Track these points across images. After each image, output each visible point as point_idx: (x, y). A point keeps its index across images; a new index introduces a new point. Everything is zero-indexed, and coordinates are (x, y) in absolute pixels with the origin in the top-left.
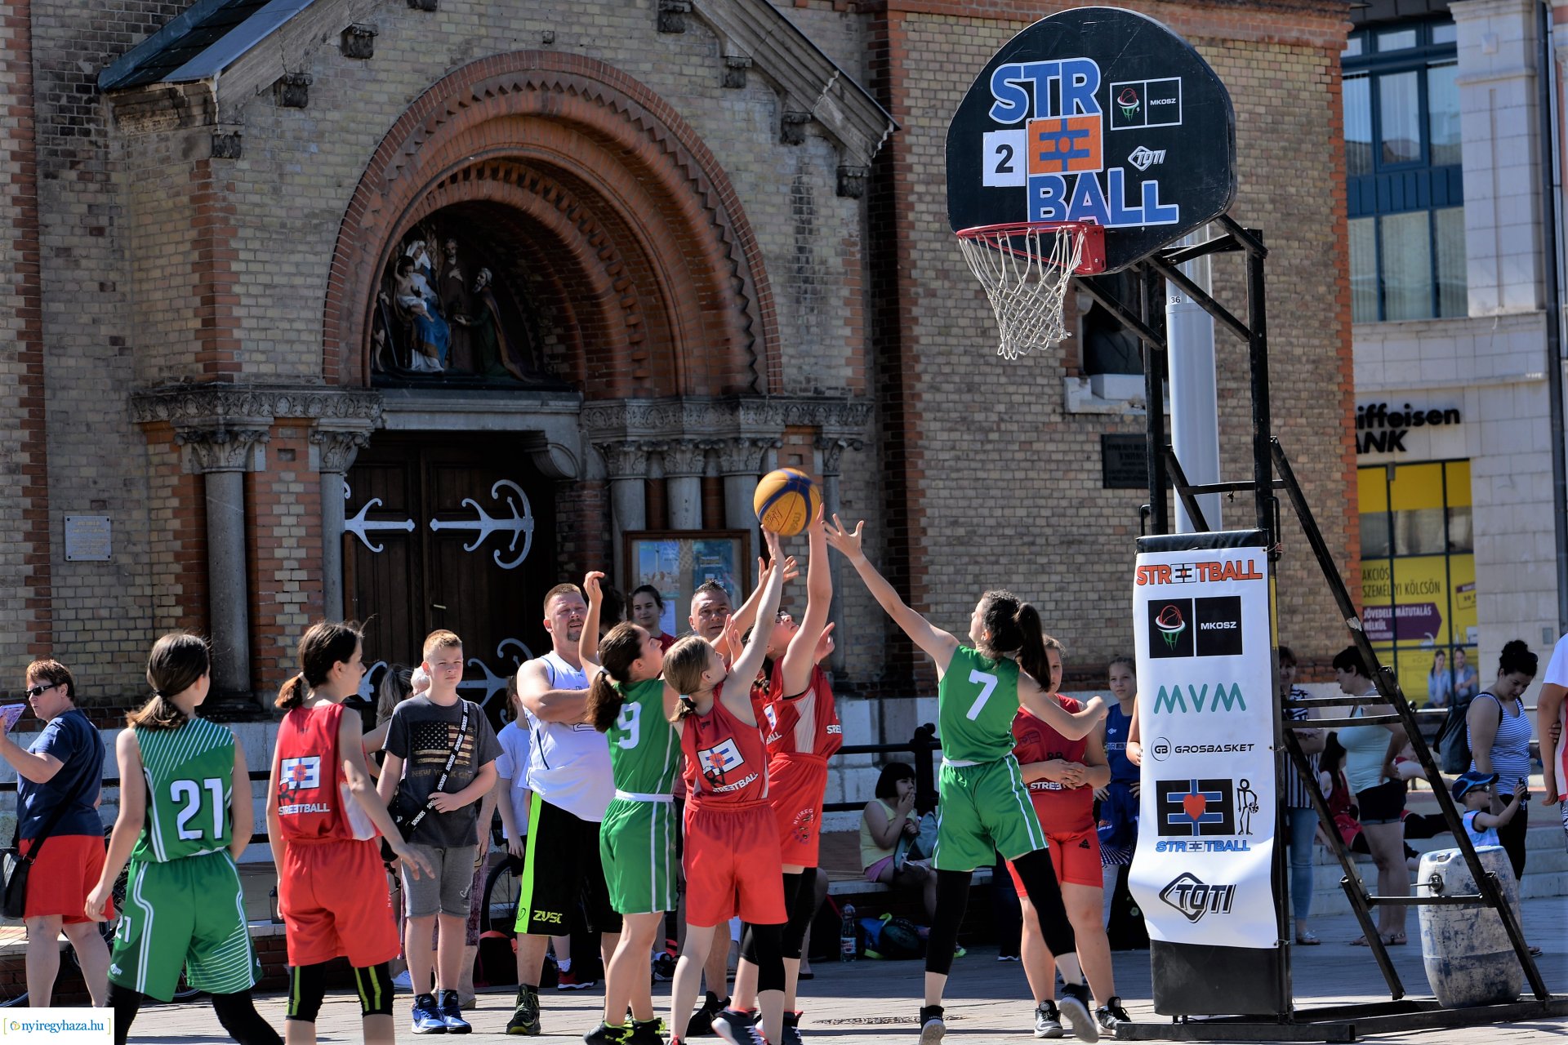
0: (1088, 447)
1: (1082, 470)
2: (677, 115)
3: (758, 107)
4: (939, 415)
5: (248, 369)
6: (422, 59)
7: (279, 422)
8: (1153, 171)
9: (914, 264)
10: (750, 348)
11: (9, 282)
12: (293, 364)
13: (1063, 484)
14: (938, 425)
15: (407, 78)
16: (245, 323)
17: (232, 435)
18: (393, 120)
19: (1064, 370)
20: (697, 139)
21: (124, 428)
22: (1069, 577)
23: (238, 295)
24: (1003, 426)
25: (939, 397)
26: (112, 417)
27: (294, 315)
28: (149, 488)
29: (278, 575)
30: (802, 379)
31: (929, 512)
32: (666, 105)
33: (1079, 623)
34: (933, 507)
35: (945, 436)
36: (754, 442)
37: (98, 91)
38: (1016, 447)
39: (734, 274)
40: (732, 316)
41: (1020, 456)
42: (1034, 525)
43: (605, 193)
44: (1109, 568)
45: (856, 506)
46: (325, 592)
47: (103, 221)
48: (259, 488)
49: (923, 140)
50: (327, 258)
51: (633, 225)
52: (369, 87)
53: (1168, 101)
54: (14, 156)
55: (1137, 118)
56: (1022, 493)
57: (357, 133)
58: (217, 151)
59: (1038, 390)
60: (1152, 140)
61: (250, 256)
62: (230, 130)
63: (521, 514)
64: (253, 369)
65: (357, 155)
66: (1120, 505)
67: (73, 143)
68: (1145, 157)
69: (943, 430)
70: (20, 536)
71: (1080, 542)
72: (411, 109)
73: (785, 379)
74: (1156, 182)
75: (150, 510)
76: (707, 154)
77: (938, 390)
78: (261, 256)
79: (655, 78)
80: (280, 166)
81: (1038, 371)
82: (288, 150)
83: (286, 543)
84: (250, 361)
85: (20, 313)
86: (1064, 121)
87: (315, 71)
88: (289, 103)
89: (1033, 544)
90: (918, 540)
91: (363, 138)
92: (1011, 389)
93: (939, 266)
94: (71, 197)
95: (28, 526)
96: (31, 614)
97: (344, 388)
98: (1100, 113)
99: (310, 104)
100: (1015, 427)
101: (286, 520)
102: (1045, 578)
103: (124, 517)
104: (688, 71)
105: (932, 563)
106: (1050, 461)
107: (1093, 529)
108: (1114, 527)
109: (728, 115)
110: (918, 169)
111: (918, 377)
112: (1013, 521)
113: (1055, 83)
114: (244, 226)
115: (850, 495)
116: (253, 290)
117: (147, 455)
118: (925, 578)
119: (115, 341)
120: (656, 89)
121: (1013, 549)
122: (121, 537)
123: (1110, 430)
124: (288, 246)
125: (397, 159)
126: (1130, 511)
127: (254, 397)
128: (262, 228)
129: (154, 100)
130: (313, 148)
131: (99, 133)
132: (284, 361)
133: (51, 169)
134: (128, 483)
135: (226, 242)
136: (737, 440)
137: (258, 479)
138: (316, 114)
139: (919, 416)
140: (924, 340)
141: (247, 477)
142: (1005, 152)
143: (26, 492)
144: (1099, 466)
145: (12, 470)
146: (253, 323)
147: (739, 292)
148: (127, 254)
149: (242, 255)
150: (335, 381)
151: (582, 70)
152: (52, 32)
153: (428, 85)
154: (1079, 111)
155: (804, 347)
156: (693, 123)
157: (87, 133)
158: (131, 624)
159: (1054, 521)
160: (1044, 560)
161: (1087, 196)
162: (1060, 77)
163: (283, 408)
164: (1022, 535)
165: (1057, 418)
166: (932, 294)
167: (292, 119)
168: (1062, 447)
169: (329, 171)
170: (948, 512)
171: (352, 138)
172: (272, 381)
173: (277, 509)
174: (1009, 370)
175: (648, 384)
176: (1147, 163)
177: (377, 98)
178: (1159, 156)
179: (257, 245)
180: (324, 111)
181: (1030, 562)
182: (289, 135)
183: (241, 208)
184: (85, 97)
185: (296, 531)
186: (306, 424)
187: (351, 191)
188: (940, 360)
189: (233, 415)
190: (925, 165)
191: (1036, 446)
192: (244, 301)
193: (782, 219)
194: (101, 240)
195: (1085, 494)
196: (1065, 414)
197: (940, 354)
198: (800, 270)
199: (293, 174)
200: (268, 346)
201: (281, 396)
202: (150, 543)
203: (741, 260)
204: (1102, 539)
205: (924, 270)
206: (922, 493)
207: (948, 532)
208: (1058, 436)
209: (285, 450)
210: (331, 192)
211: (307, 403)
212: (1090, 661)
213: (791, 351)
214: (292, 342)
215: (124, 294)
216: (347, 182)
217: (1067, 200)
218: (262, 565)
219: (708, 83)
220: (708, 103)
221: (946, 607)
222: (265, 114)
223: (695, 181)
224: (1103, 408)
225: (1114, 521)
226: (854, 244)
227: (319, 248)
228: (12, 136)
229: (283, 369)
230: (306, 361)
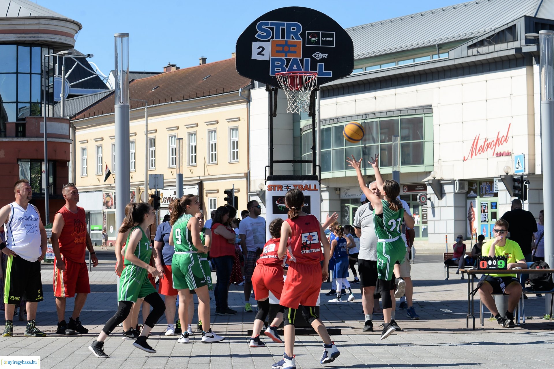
8: (322, 60)
53: (330, 39)
55: (317, 43)
60: (322, 50)
68: (319, 55)
74: (323, 64)
86: (286, 41)
98: (302, 40)
113: (283, 30)
142: (261, 49)
154: (293, 38)
161: (295, 66)
162: (285, 27)
176: (320, 58)
178: (325, 56)
217: (287, 66)
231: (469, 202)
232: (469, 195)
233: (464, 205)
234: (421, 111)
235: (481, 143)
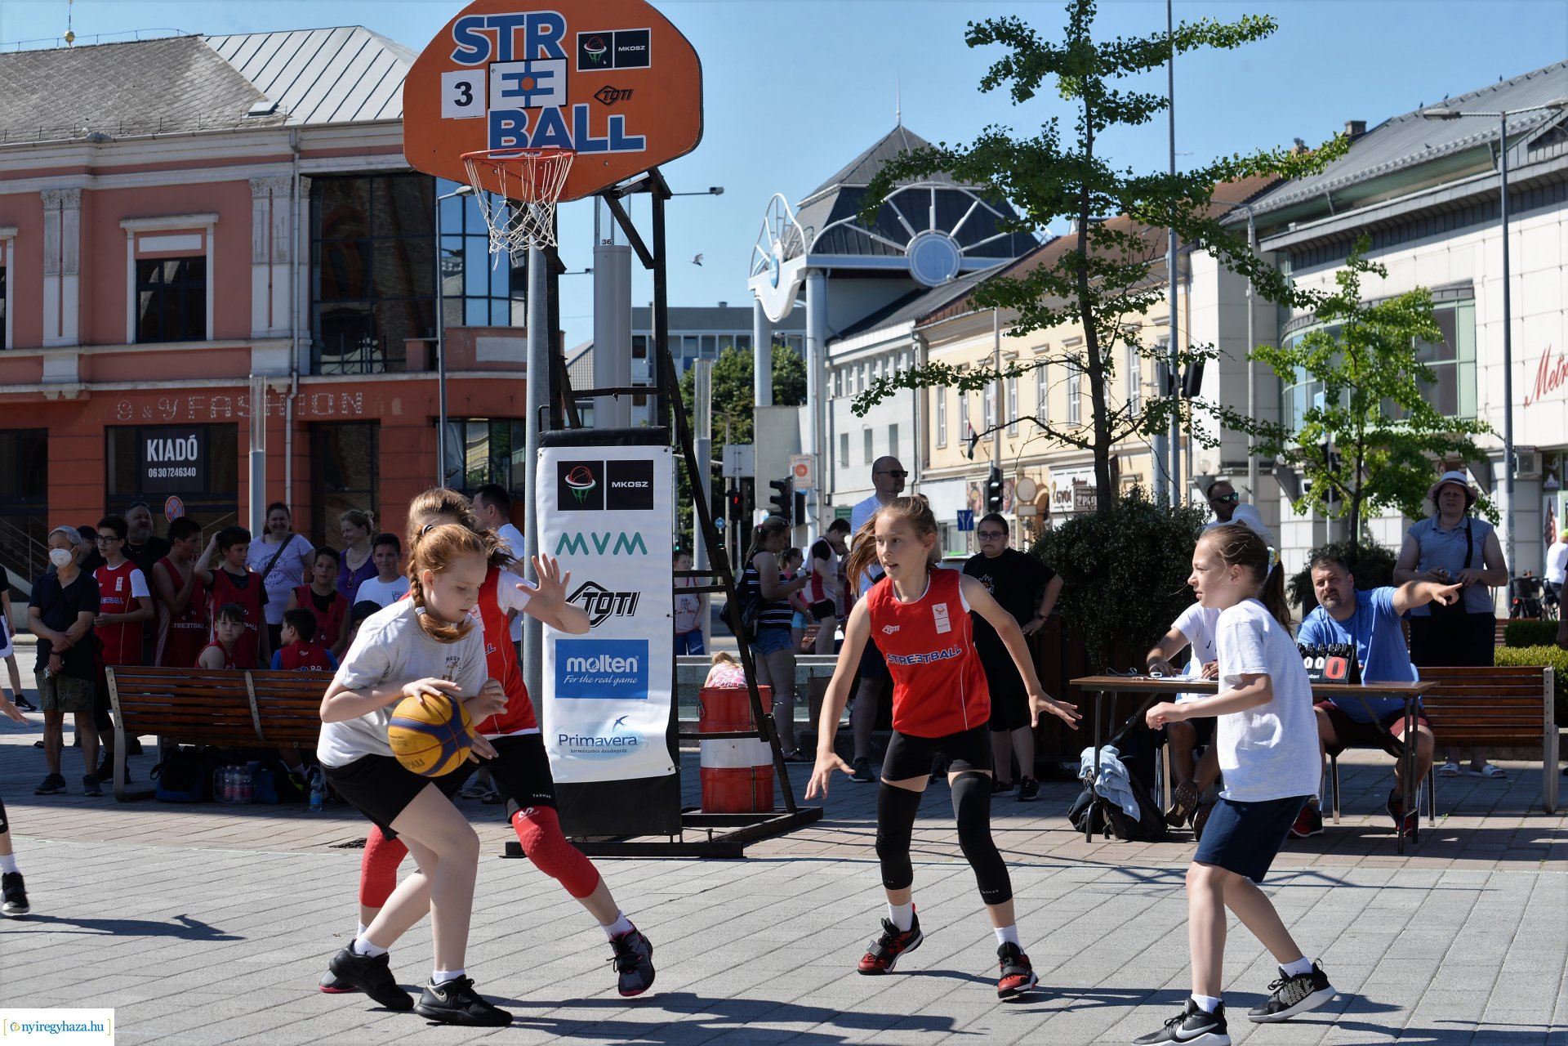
231: (1546, 498)
232: (1546, 485)
233: (1536, 507)
234: (1451, 295)
235: (1553, 366)
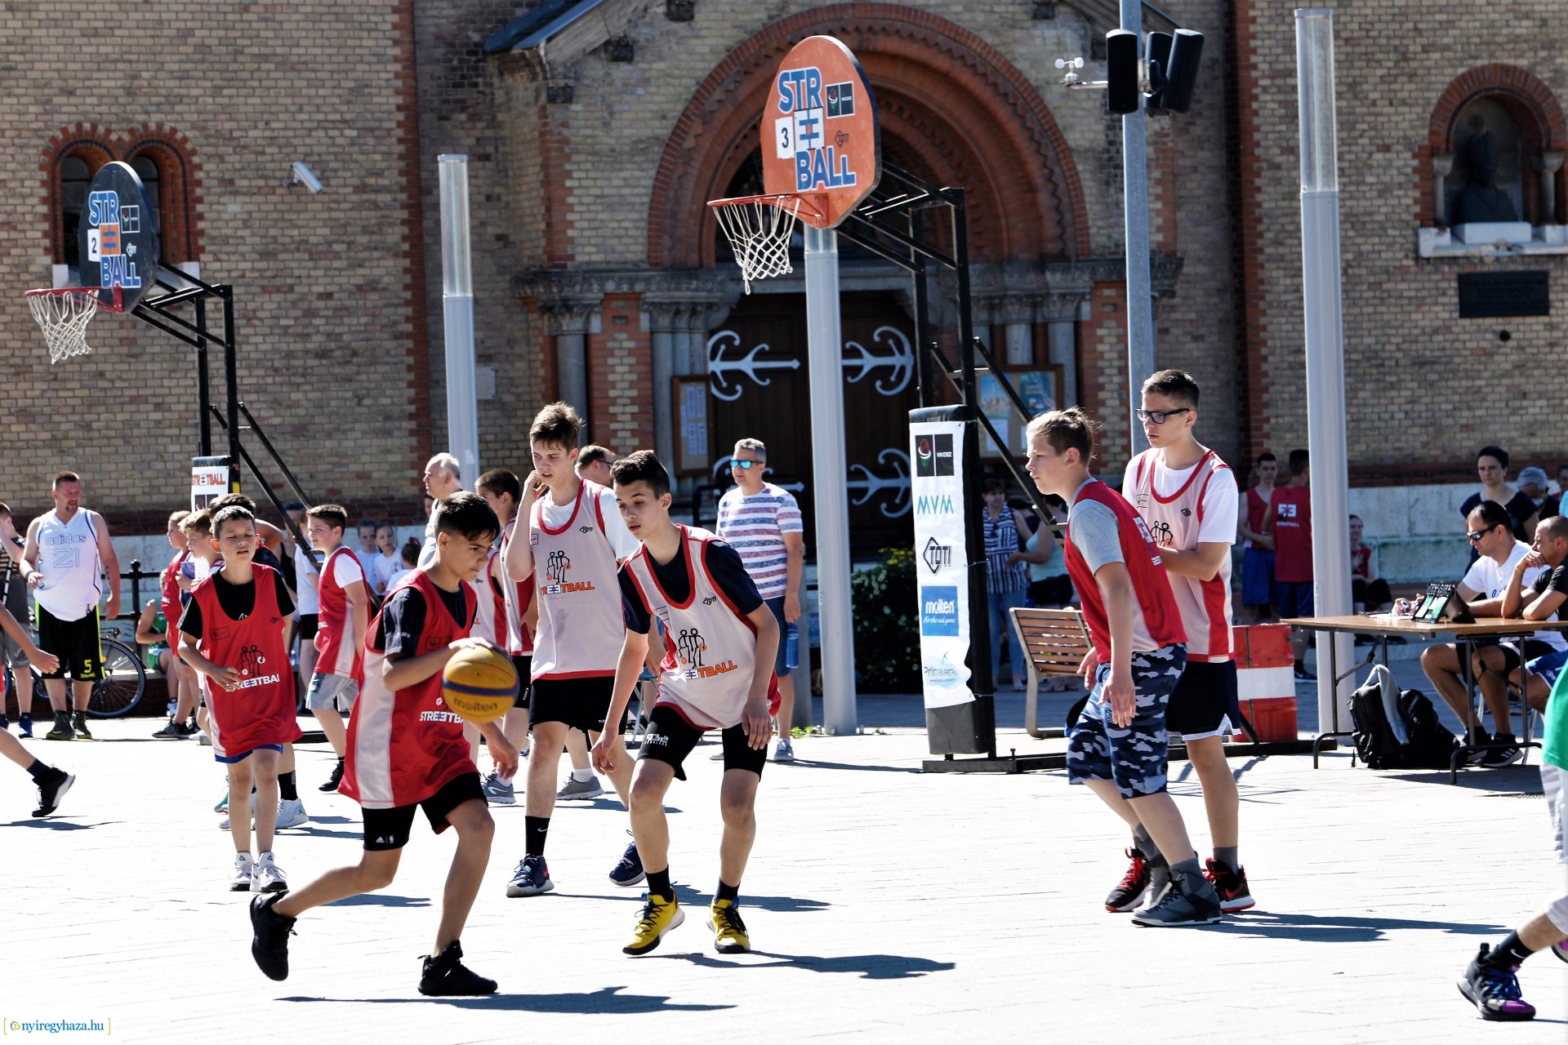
0: (1444, 285)
1: (1436, 304)
2: (986, 45)
3: (1069, 32)
4: (1281, 265)
5: (579, 258)
6: (741, 17)
7: (609, 297)
9: (1258, 144)
10: (1059, 223)
11: (395, 200)
12: (621, 253)
13: (1414, 316)
14: (1281, 273)
15: (726, 33)
16: (578, 225)
17: (567, 307)
18: (713, 65)
19: (1418, 223)
20: (1006, 62)
21: (507, 302)
22: (1423, 392)
23: (572, 205)
24: (1350, 271)
25: (1281, 250)
26: (499, 294)
27: (622, 216)
28: (529, 345)
29: (612, 410)
30: (1112, 245)
31: (1270, 343)
32: (975, 38)
33: (1431, 429)
34: (1273, 338)
35: (1288, 281)
36: (1063, 296)
37: (485, 53)
38: (1365, 287)
39: (1044, 165)
40: (1044, 198)
41: (1370, 294)
42: (1383, 350)
43: (932, 106)
44: (1465, 383)
45: (1208, 339)
46: (655, 421)
47: (490, 149)
48: (595, 346)
49: (1267, 43)
50: (653, 173)
51: (959, 130)
52: (693, 42)
54: (399, 108)
56: (1372, 325)
57: (679, 77)
58: (552, 99)
59: (1390, 240)
61: (583, 175)
62: (561, 83)
63: (902, 352)
64: (586, 258)
65: (680, 94)
66: (1478, 331)
67: (461, 94)
69: (1285, 276)
70: (403, 385)
71: (1433, 363)
72: (730, 57)
73: (1093, 246)
75: (530, 361)
76: (1017, 74)
77: (1281, 244)
78: (591, 175)
79: (967, 16)
80: (610, 106)
81: (1389, 225)
82: (618, 93)
83: (619, 385)
84: (583, 253)
85: (404, 222)
87: (641, 34)
88: (616, 59)
89: (1382, 365)
90: (1258, 367)
91: (686, 81)
92: (1360, 240)
93: (1284, 144)
94: (462, 133)
95: (411, 376)
96: (414, 441)
97: (665, 270)
99: (637, 58)
100: (1364, 271)
101: (619, 369)
102: (1394, 393)
103: (507, 366)
104: (997, 9)
105: (1273, 384)
106: (1401, 297)
107: (1448, 352)
108: (1472, 350)
109: (1038, 41)
110: (1264, 66)
111: (1261, 235)
112: (1360, 348)
114: (577, 152)
115: (1202, 331)
116: (585, 200)
117: (527, 321)
118: (1265, 397)
119: (499, 238)
120: (967, 26)
121: (1360, 371)
122: (505, 381)
123: (1467, 270)
124: (618, 166)
125: (718, 94)
126: (1489, 336)
127: (584, 279)
128: (593, 153)
129: (515, 60)
130: (640, 91)
131: (486, 84)
132: (613, 252)
133: (444, 114)
134: (511, 342)
135: (561, 166)
136: (1048, 295)
137: (594, 339)
138: (644, 66)
139: (1262, 266)
140: (1266, 205)
141: (587, 337)
143: (409, 352)
144: (1456, 300)
145: (397, 336)
146: (585, 224)
147: (1050, 179)
148: (510, 173)
149: (575, 175)
150: (657, 264)
151: (894, 15)
152: (445, 12)
153: (746, 37)
155: (1113, 220)
156: (1002, 50)
157: (476, 85)
158: (513, 445)
159: (1406, 346)
160: (1393, 379)
163: (610, 286)
164: (1369, 359)
165: (1411, 263)
166: (1278, 167)
167: (621, 71)
168: (1413, 285)
169: (654, 107)
170: (1290, 343)
171: (676, 82)
172: (603, 266)
173: (611, 361)
174: (1358, 226)
175: (986, 252)
177: (699, 49)
179: (589, 166)
180: (650, 63)
181: (1378, 381)
182: (618, 83)
183: (573, 139)
184: (474, 59)
185: (628, 377)
186: (635, 298)
187: (675, 122)
188: (1284, 220)
189: (567, 292)
190: (1270, 63)
191: (1386, 286)
192: (577, 208)
193: (1092, 120)
194: (489, 165)
195: (1440, 323)
196: (1418, 258)
197: (1285, 215)
198: (1110, 159)
199: (621, 112)
200: (599, 240)
201: (608, 278)
202: (530, 385)
203: (1051, 154)
204: (1457, 360)
205: (1267, 148)
206: (1264, 328)
207: (1291, 358)
208: (1411, 277)
209: (621, 317)
210: (657, 124)
211: (632, 282)
212: (1444, 459)
213: (1100, 223)
214: (620, 237)
215: (508, 203)
216: (670, 115)
218: (596, 402)
219: (1018, 17)
220: (1018, 33)
221: (1287, 419)
222: (596, 69)
223: (1006, 95)
224: (1459, 252)
225: (1473, 345)
226: (1167, 135)
227: (645, 166)
228: (398, 92)
229: (611, 257)
230: (634, 248)
